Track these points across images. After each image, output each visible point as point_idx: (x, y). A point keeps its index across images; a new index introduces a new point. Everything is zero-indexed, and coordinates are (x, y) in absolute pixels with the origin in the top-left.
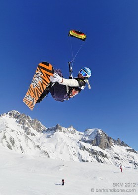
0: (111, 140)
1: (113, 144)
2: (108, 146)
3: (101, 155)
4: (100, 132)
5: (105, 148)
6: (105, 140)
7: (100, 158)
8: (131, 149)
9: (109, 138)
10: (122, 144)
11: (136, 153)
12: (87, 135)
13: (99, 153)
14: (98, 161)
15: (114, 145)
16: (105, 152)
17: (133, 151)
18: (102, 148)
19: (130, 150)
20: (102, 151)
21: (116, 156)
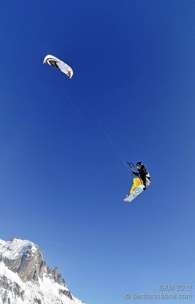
0: (45, 268)
1: (45, 274)
2: (34, 277)
3: (15, 290)
4: (34, 249)
5: (29, 279)
6: (34, 265)
7: (10, 295)
8: (67, 290)
9: (42, 264)
10: (58, 279)
11: (71, 298)
12: (8, 249)
13: (13, 285)
14: (4, 300)
15: (44, 278)
16: (23, 286)
17: (68, 294)
18: (22, 278)
19: (64, 292)
20: (20, 283)
21: (39, 297)
